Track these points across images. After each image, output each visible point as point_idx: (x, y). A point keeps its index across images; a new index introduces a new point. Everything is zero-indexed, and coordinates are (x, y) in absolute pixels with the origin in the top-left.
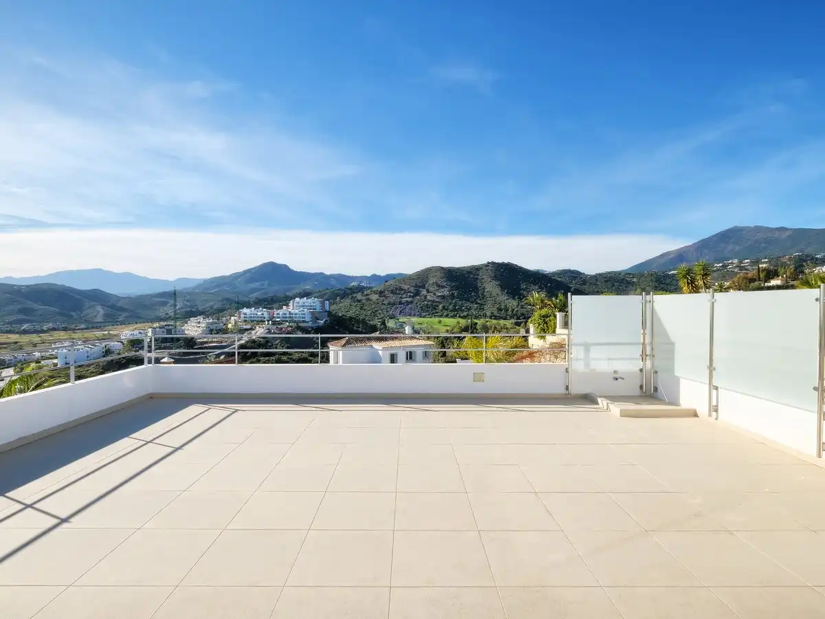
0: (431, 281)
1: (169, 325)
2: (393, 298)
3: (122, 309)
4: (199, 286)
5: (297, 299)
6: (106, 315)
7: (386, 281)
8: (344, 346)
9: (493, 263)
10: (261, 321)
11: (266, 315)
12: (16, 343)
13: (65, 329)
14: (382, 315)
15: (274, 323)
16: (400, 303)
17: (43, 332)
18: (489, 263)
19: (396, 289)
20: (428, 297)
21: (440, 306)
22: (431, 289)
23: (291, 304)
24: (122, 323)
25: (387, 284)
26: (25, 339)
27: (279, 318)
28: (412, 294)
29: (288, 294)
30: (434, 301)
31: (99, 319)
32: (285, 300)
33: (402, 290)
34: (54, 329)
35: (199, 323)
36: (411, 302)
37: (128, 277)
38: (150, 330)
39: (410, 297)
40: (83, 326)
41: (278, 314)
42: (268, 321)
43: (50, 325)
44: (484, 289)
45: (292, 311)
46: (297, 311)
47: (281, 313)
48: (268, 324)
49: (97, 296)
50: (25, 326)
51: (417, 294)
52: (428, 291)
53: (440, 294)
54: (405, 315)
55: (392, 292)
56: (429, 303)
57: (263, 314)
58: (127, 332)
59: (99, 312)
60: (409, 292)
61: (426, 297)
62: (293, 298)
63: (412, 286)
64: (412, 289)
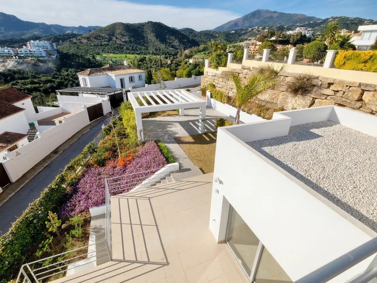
0: (117, 32)
2: (97, 42)
5: (32, 41)
7: (90, 31)
8: (89, 75)
9: (151, 22)
10: (9, 56)
11: (11, 52)
14: (91, 53)
15: (20, 58)
16: (101, 45)
18: (149, 22)
19: (97, 36)
20: (117, 42)
21: (125, 47)
22: (118, 37)
23: (28, 44)
25: (91, 33)
27: (23, 54)
28: (107, 40)
29: (23, 37)
30: (121, 45)
32: (23, 42)
33: (101, 37)
36: (108, 45)
39: (106, 41)
41: (21, 51)
42: (15, 56)
44: (147, 38)
45: (31, 50)
46: (35, 50)
47: (23, 51)
48: (16, 58)
51: (110, 40)
52: (117, 38)
53: (124, 40)
54: (105, 53)
55: (95, 38)
56: (118, 45)
57: (9, 51)
60: (106, 38)
61: (116, 41)
62: (29, 40)
63: (107, 35)
64: (107, 37)
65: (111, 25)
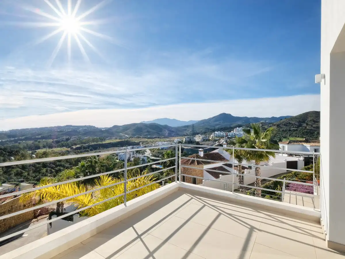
0: (309, 119)
1: (190, 137)
2: (285, 128)
3: (173, 132)
4: (197, 123)
5: (238, 128)
6: (169, 134)
7: (281, 120)
10: (223, 137)
11: (224, 134)
12: (147, 141)
13: (158, 138)
14: (279, 136)
15: (228, 138)
16: (290, 130)
17: (153, 138)
19: (287, 123)
20: (308, 128)
21: (315, 133)
22: (310, 123)
23: (235, 130)
24: (173, 136)
25: (281, 121)
26: (149, 140)
27: (230, 136)
28: (296, 126)
29: (231, 126)
30: (311, 130)
31: (167, 135)
32: (230, 129)
33: (291, 124)
34: (156, 138)
35: (200, 137)
36: (296, 130)
37: (174, 120)
38: (184, 139)
39: (295, 127)
40: (163, 137)
41: (230, 134)
42: (226, 137)
43: (155, 136)
45: (236, 133)
46: (238, 133)
47: (231, 134)
48: (226, 138)
49: (166, 127)
50: (149, 136)
51: (300, 125)
52: (307, 124)
53: (316, 126)
54: (293, 136)
55: (285, 125)
56: (308, 131)
57: (223, 134)
58: (176, 139)
59: (167, 132)
60: (295, 125)
61: (306, 127)
62: (236, 127)
63: (297, 122)
64: (297, 123)
65: (303, 114)
